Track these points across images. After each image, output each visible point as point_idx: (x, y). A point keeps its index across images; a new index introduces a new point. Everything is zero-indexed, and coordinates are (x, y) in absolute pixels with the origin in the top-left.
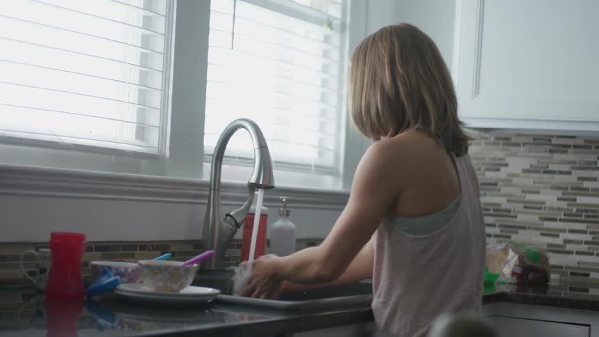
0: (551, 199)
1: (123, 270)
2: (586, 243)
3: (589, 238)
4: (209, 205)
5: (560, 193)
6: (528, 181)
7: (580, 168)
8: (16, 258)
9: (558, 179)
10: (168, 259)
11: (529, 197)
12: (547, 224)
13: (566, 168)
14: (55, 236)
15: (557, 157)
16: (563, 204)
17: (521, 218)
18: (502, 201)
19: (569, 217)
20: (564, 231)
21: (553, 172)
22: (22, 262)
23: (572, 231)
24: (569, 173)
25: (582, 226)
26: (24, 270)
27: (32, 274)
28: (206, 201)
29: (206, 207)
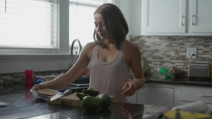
0: (173, 54)
1: (43, 78)
2: (182, 66)
3: (183, 64)
4: (70, 60)
5: (175, 52)
6: (167, 49)
7: (180, 45)
8: (18, 76)
9: (174, 48)
10: (54, 75)
11: (167, 53)
12: (172, 61)
13: (176, 45)
14: (26, 71)
15: (174, 42)
16: (176, 55)
17: (166, 59)
18: (160, 55)
19: (178, 59)
20: (176, 62)
21: (173, 46)
22: (20, 77)
23: (179, 63)
24: (177, 46)
25: (181, 61)
26: (20, 79)
27: (22, 80)
28: (69, 60)
29: (69, 61)
